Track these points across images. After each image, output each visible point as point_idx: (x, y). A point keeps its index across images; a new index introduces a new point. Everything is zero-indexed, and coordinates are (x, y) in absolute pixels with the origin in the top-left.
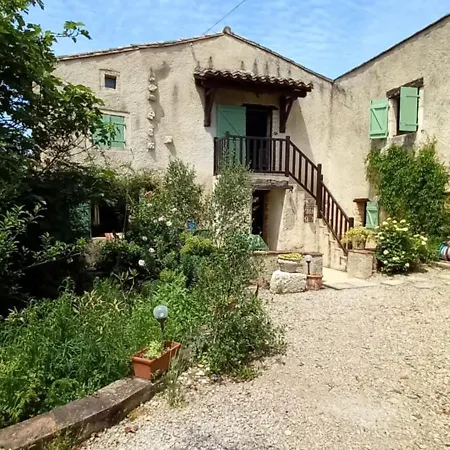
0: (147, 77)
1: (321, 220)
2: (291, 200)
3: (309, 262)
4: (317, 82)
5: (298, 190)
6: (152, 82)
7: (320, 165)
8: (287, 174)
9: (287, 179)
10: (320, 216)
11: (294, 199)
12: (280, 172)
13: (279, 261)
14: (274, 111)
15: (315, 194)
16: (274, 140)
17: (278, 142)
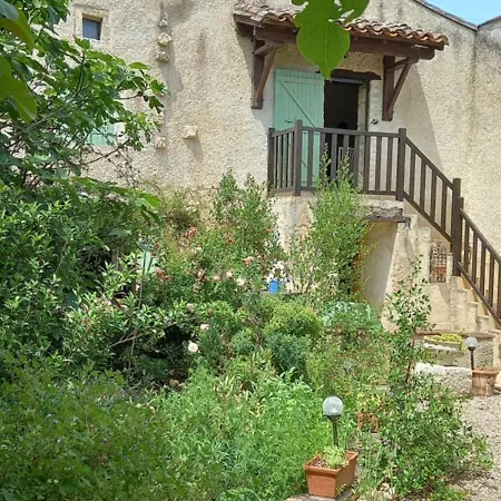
0: (155, 19)
1: (460, 280)
2: (406, 242)
3: (471, 349)
4: (449, 29)
5: (420, 225)
6: (163, 28)
7: (457, 181)
8: (400, 195)
9: (400, 205)
10: (457, 271)
11: (412, 241)
12: (388, 192)
13: (427, 345)
14: (374, 83)
15: (448, 230)
16: (379, 136)
17: (385, 140)
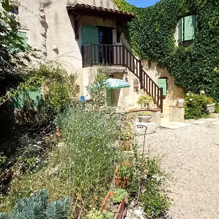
0: (38, 7)
1: (143, 90)
6: (41, 11)
7: (140, 60)
8: (124, 65)
9: (124, 68)
10: (142, 88)
11: (128, 79)
14: (113, 30)
15: (139, 76)
16: (117, 46)
17: (118, 47)
